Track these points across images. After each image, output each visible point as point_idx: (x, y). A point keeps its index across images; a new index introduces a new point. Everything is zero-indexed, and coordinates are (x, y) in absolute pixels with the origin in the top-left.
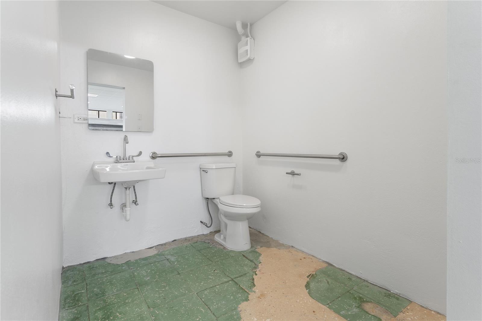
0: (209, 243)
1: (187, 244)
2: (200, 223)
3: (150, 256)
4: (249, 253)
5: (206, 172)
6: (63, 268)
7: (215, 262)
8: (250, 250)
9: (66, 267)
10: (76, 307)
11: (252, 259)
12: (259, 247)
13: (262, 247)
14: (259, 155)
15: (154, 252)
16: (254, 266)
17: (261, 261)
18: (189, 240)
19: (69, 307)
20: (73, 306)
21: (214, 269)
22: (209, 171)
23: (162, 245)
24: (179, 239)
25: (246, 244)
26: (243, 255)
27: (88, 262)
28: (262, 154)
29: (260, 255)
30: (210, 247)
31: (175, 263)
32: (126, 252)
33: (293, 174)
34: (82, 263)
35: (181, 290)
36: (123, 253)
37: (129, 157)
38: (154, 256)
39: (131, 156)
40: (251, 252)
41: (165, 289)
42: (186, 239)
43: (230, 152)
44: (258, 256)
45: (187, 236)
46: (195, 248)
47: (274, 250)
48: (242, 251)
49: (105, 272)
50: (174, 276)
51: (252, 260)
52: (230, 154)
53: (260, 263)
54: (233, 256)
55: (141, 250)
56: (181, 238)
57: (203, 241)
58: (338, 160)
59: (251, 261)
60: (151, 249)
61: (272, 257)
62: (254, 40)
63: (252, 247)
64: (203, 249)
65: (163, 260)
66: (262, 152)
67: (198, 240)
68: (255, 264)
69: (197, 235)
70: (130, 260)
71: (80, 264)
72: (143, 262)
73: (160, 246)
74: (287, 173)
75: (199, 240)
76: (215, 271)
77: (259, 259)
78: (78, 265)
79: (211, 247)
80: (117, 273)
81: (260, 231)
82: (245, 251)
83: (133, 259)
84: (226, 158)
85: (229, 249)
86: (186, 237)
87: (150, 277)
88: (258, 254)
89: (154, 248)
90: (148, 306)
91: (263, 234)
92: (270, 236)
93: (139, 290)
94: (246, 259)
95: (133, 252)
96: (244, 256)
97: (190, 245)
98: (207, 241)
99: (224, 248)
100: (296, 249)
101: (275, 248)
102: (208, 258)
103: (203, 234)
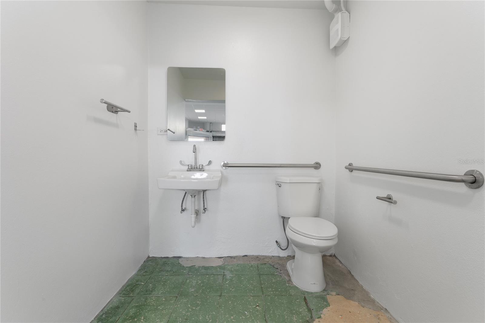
0: (277, 269)
1: (254, 264)
2: (275, 243)
3: (213, 267)
4: (315, 297)
5: (280, 186)
6: (149, 257)
7: (266, 296)
8: (318, 294)
9: (151, 257)
10: (126, 296)
11: (312, 307)
12: (334, 293)
13: (338, 295)
14: (351, 168)
15: (220, 263)
16: (308, 319)
17: (322, 316)
18: (260, 259)
19: (124, 294)
20: (125, 295)
21: (258, 305)
22: (282, 185)
23: (231, 257)
24: (251, 255)
25: (315, 284)
26: (305, 297)
27: (167, 257)
28: (355, 168)
29: (328, 305)
30: (274, 275)
31: (227, 282)
32: (198, 256)
33: (389, 199)
34: (163, 257)
35: (207, 316)
36: (195, 256)
37: (199, 166)
38: (215, 268)
39: (201, 165)
40: (317, 297)
41: (195, 309)
42: (258, 257)
43: (317, 163)
44: (323, 306)
45: (260, 255)
46: (258, 271)
47: (353, 306)
48: (307, 292)
49: (170, 271)
50: (215, 297)
51: (312, 309)
52: (317, 166)
53: (318, 318)
54: (291, 295)
55: (212, 257)
56: (253, 254)
57: (272, 264)
58: (463, 184)
59: (310, 310)
60: (220, 259)
61: (341, 316)
62: (350, 14)
63: (324, 290)
64: (266, 274)
65: (220, 275)
66: (355, 164)
67: (268, 262)
68: (312, 317)
69: (271, 255)
70: (195, 266)
71: (161, 257)
72: (203, 271)
73: (229, 258)
74: (378, 198)
75: (270, 262)
76: (257, 307)
77: (322, 311)
78: (160, 257)
79: (276, 275)
80: (176, 274)
81: (351, 271)
82: (312, 293)
83: (198, 264)
84: (312, 171)
85: (294, 284)
86: (258, 254)
87: (195, 289)
88: (325, 303)
89: (222, 259)
90: (169, 320)
91: (352, 276)
92: (361, 283)
93: (176, 300)
94: (305, 305)
95: (204, 258)
96: (305, 299)
97: (256, 265)
98: (276, 266)
99: (290, 280)
100: (390, 317)
101: (357, 303)
102: (262, 287)
103: (279, 256)
